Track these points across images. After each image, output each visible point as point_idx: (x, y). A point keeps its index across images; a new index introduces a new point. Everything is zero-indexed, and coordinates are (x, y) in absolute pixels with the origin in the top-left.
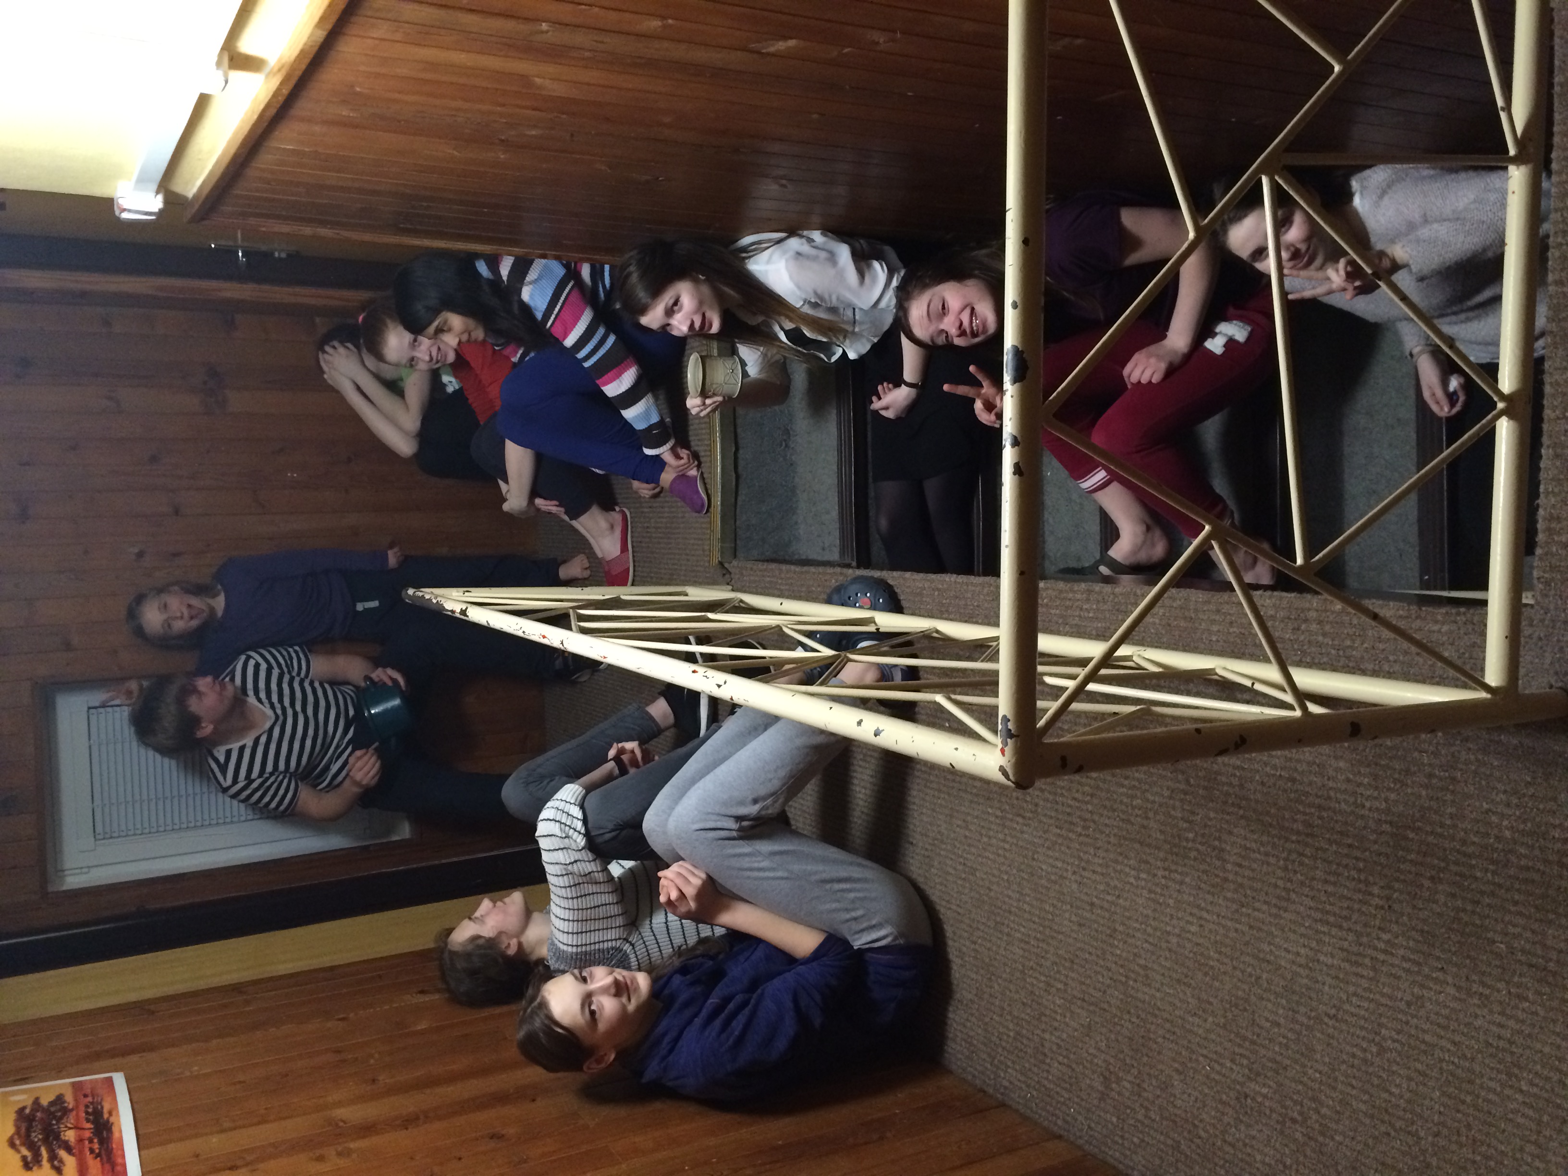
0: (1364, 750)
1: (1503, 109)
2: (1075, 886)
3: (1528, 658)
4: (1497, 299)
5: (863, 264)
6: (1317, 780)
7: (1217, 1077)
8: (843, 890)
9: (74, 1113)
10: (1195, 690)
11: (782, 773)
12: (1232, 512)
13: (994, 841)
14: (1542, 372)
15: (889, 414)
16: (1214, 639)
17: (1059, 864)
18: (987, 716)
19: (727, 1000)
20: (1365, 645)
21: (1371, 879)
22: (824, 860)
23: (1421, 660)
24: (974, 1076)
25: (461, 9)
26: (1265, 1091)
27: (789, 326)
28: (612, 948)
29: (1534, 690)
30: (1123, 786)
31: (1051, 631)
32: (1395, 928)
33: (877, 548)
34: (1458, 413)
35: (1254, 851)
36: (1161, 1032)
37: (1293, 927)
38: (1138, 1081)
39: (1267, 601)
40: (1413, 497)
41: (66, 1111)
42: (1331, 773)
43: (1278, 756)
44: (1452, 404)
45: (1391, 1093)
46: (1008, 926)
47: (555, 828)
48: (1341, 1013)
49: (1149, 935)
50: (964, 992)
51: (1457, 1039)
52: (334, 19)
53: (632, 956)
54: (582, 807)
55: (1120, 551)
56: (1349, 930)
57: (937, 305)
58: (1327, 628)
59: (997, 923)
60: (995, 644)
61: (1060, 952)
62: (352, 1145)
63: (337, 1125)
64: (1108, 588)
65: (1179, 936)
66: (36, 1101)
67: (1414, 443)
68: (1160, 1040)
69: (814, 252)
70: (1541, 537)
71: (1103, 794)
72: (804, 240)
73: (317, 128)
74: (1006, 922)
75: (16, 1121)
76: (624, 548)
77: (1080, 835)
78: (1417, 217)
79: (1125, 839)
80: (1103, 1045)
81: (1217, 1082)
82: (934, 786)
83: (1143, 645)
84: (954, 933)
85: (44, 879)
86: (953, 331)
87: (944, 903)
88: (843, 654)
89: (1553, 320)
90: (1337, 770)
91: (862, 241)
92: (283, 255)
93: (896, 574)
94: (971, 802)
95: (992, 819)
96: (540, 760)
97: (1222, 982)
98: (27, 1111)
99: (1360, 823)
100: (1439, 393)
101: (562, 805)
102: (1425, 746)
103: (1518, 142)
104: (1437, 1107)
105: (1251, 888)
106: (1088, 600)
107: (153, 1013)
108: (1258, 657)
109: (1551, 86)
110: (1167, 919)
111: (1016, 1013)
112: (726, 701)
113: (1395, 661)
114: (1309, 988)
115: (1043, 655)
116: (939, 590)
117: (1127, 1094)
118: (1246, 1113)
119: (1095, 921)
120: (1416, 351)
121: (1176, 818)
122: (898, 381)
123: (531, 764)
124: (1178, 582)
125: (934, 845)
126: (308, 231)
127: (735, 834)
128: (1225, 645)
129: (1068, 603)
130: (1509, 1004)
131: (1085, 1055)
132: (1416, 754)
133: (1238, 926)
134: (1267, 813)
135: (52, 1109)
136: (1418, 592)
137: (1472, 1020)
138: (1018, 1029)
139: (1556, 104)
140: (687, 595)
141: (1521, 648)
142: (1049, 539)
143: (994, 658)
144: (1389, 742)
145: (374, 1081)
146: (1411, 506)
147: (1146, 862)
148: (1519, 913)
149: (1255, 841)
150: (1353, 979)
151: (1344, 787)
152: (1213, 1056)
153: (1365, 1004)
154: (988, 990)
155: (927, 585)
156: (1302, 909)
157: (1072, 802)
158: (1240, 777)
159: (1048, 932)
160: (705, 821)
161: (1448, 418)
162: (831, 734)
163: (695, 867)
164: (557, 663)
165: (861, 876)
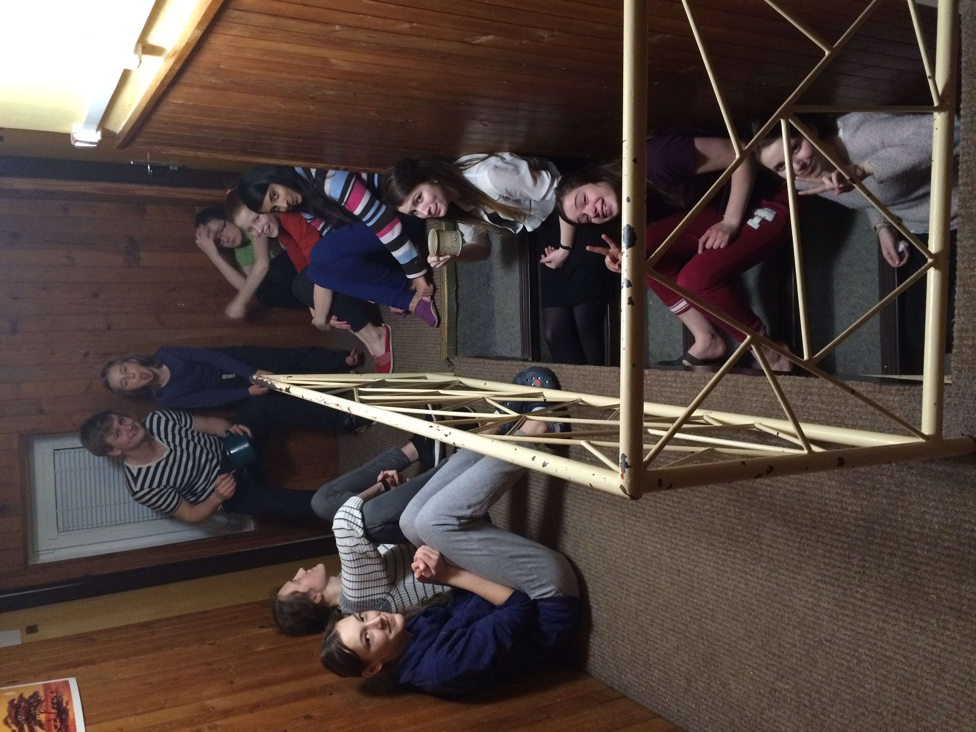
0: (847, 475)
1: (930, 78)
2: (668, 560)
3: (948, 417)
4: (927, 195)
5: (536, 173)
6: (818, 493)
7: (758, 679)
8: (524, 563)
9: (45, 703)
10: (742, 437)
11: (486, 490)
12: (765, 327)
13: (618, 532)
14: (956, 240)
15: (552, 266)
16: (754, 405)
17: (659, 546)
18: (613, 454)
19: (452, 632)
20: (848, 409)
21: (852, 555)
22: (513, 544)
23: (882, 419)
24: (606, 678)
25: (284, 17)
26: (787, 687)
27: (490, 211)
28: (380, 599)
29: (953, 437)
30: (698, 497)
31: (652, 401)
32: (867, 585)
33: (545, 350)
34: (904, 265)
35: (779, 537)
36: (722, 651)
37: (804, 584)
38: (708, 681)
39: (785, 381)
40: (878, 316)
41: (39, 702)
42: (827, 488)
43: (793, 479)
44: (901, 260)
45: (865, 688)
46: (627, 585)
47: (344, 524)
48: (834, 638)
49: (715, 590)
50: (600, 627)
51: (906, 654)
52: (206, 24)
53: (393, 604)
54: (361, 511)
55: (696, 351)
56: (839, 586)
57: (581, 199)
58: (824, 398)
59: (620, 583)
60: (617, 409)
61: (660, 601)
62: (218, 723)
63: (208, 710)
64: (687, 374)
65: (733, 591)
66: (21, 696)
67: (877, 283)
68: (722, 655)
69: (505, 166)
70: (956, 342)
71: (686, 502)
72: (499, 158)
73: (197, 90)
74: (626, 582)
75: (9, 707)
76: (387, 349)
77: (671, 527)
78: (878, 143)
79: (699, 530)
80: (686, 659)
81: (757, 682)
82: (581, 497)
83: (709, 409)
84: (593, 589)
85: (26, 558)
86: (591, 214)
87: (587, 570)
88: (523, 415)
89: (962, 208)
90: (830, 486)
91: (535, 159)
92: (176, 168)
93: (556, 365)
94: (604, 507)
95: (617, 517)
96: (335, 481)
97: (760, 619)
98: (16, 702)
99: (845, 520)
100: (893, 253)
101: (348, 510)
102: (885, 472)
103: (939, 98)
104: (894, 697)
105: (778, 561)
106: (675, 381)
107: (94, 640)
108: (780, 417)
109: (960, 63)
110: (726, 580)
111: (632, 639)
112: (451, 445)
113: (866, 419)
114: (814, 623)
115: (647, 415)
116: (582, 375)
117: (701, 690)
118: (776, 701)
119: (681, 582)
120: (878, 226)
121: (731, 516)
122: (557, 245)
123: (330, 484)
124: (731, 370)
125: (581, 534)
126: (191, 153)
127: (456, 528)
128: (761, 409)
129: (663, 383)
130: (938, 632)
131: (675, 665)
132: (879, 477)
133: (770, 584)
134: (788, 514)
135: (31, 701)
136: (880, 376)
137: (915, 642)
138: (633, 649)
139: (963, 74)
140: (426, 379)
141: (944, 411)
142: (652, 343)
143: (617, 417)
144: (862, 470)
145: (232, 682)
146: (876, 321)
147: (713, 545)
148: (944, 576)
149: (780, 531)
150: (841, 617)
151: (835, 498)
152: (754, 665)
153: (849, 633)
154: (614, 624)
155: (575, 372)
156: (809, 574)
157: (666, 507)
158: (770, 491)
159: (651, 588)
160: (438, 519)
161: (898, 268)
162: (516, 465)
163: (433, 548)
164: (346, 421)
165: (535, 554)
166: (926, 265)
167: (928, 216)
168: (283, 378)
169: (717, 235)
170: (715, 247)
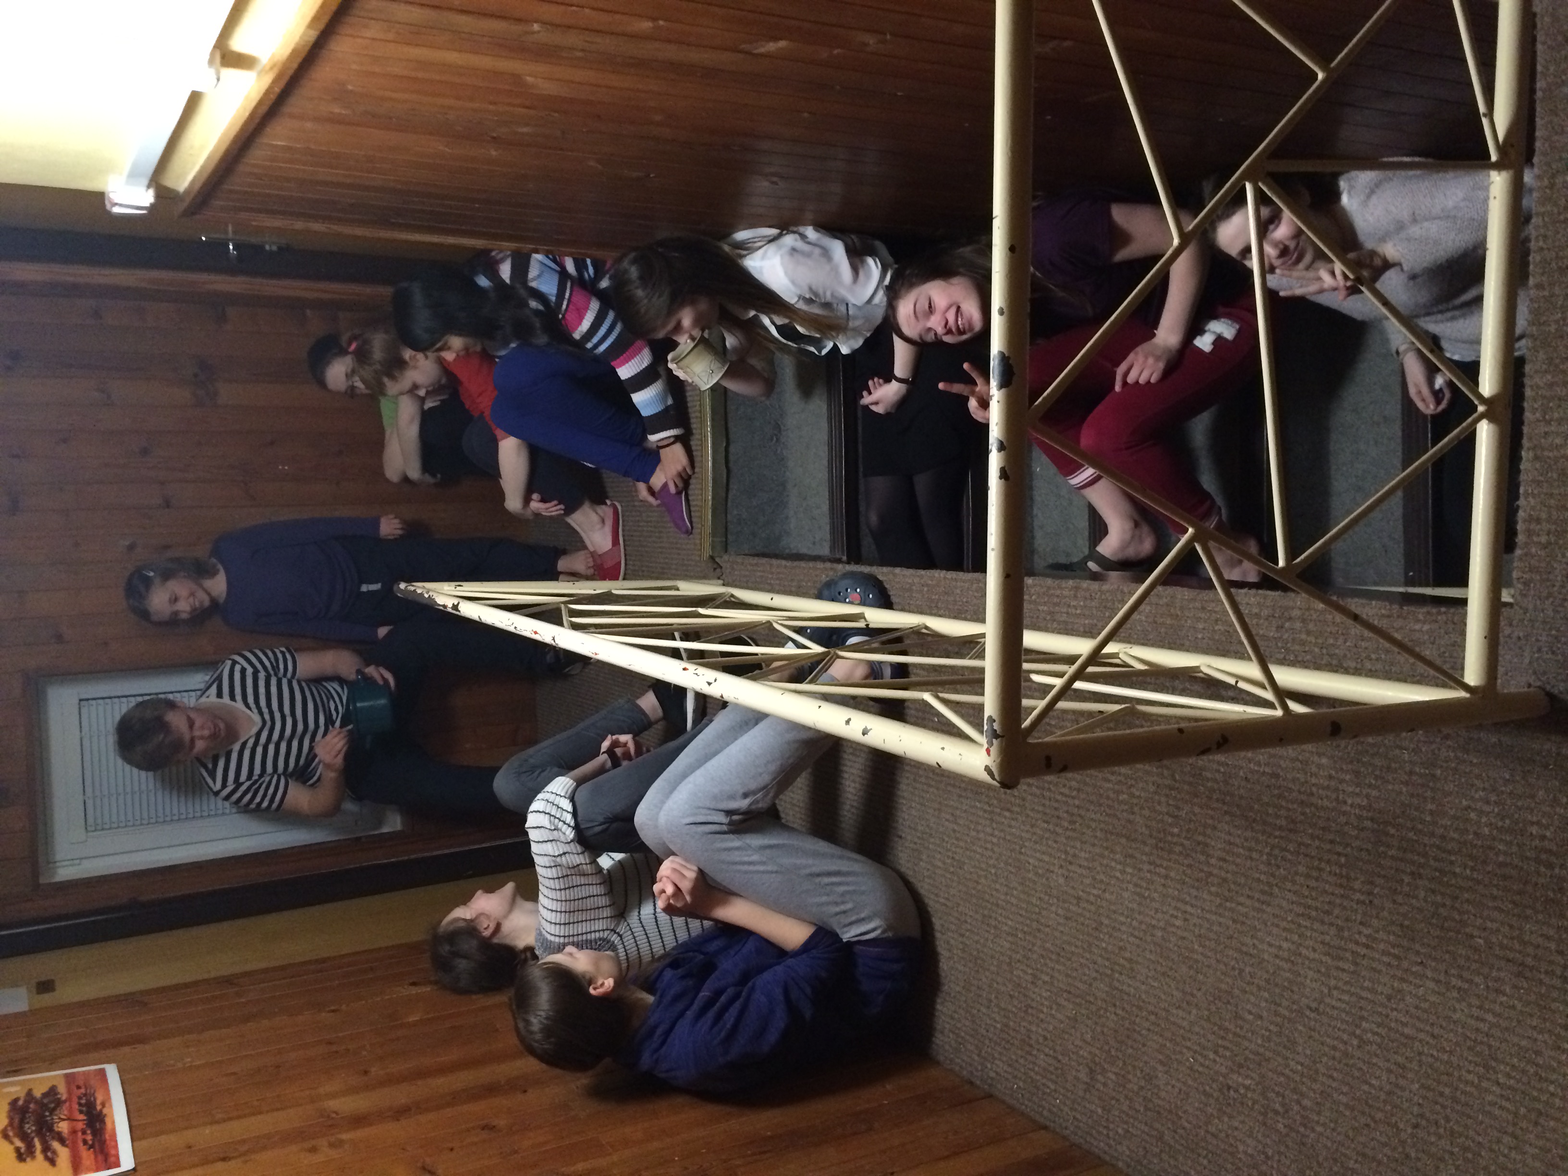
0: (1346, 747)
1: (1485, 115)
2: (1061, 881)
3: (1508, 657)
4: (1479, 300)
5: (857, 260)
6: (1301, 776)
7: (1201, 1069)
8: (833, 884)
9: (67, 1104)
10: (1181, 687)
11: (773, 768)
12: (1220, 508)
13: (982, 835)
14: (1523, 375)
15: (879, 409)
16: (1200, 636)
17: (1046, 858)
18: (973, 714)
19: (719, 993)
20: (1348, 644)
21: (1352, 875)
22: (816, 854)
23: (1402, 660)
24: (961, 1067)
25: (450, 9)
26: (1248, 1082)
29: (1513, 690)
30: (1109, 781)
31: (1036, 627)
32: (1375, 922)
33: (868, 544)
35: (1237, 846)
36: (1146, 1025)
37: (1276, 921)
38: (1123, 1073)
39: (1247, 598)
40: (1400, 493)
41: (59, 1103)
42: (1314, 769)
43: (1262, 755)
44: (1438, 402)
45: (1371, 1085)
46: (996, 919)
47: (544, 821)
48: (1322, 1006)
49: (1134, 928)
50: (952, 985)
51: (1436, 1031)
52: (325, 19)
54: (572, 800)
55: (1109, 547)
56: (1331, 924)
57: (923, 305)
58: (1311, 626)
59: (984, 916)
60: (982, 640)
61: (1048, 945)
62: (344, 1136)
63: (329, 1116)
64: (1095, 585)
65: (1164, 929)
66: (29, 1093)
67: (1399, 440)
68: (1144, 1032)
69: (806, 248)
70: (1521, 538)
71: (1090, 789)
72: (797, 236)
73: (309, 125)
74: (994, 915)
75: (10, 1111)
76: (615, 542)
77: (1067, 829)
79: (1112, 833)
80: (1088, 1037)
81: (1200, 1073)
82: (923, 780)
83: (1129, 642)
84: (942, 926)
85: (36, 873)
86: (940, 330)
87: (932, 896)
88: (832, 651)
89: (1534, 324)
90: (1319, 766)
91: (853, 237)
92: (274, 248)
93: (885, 569)
94: (960, 796)
95: (981, 813)
96: (531, 751)
97: (1205, 975)
98: (21, 1103)
99: (1343, 819)
100: (1426, 391)
101: (552, 798)
102: (1405, 743)
103: (1499, 147)
104: (1416, 1098)
105: (1234, 883)
106: (1075, 596)
107: (146, 1004)
108: (1241, 656)
109: (1533, 91)
110: (1152, 913)
111: (1003, 1005)
112: (716, 699)
113: (1377, 660)
114: (1290, 982)
115: (1029, 651)
116: (928, 585)
117: (1111, 1085)
118: (1229, 1104)
119: (1081, 915)
120: (1402, 349)
121: (1161, 813)
122: (888, 376)
123: (523, 755)
124: (1166, 580)
125: (923, 839)
126: (299, 225)
127: (725, 828)
128: (1211, 643)
129: (1056, 600)
130: (1487, 998)
131: (1071, 1047)
132: (1397, 751)
133: (1221, 920)
134: (1251, 809)
135: (45, 1101)
136: (1401, 590)
137: (1450, 1014)
138: (1005, 1020)
139: (1538, 109)
140: (678, 589)
141: (1500, 648)
142: (1039, 534)
143: (981, 655)
144: (1370, 740)
145: (366, 1072)
146: (1397, 502)
147: (1132, 856)
148: (1496, 908)
149: (1239, 836)
150: (1334, 973)
151: (1326, 783)
152: (1196, 1048)
153: (1346, 997)
154: (975, 982)
155: (916, 580)
156: (1284, 904)
157: (1059, 797)
158: (1224, 773)
159: (1035, 925)
160: (695, 815)
161: (1432, 416)
162: (818, 732)
163: (686, 860)
164: (548, 657)
165: (850, 869)
166: (1475, 415)
167: (1480, 334)
168: (448, 587)
169: (1145, 362)
170: (1142, 381)
